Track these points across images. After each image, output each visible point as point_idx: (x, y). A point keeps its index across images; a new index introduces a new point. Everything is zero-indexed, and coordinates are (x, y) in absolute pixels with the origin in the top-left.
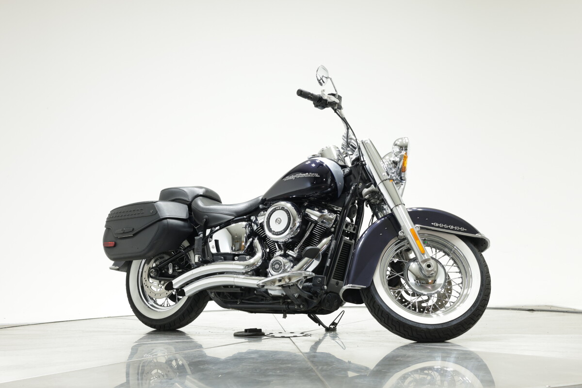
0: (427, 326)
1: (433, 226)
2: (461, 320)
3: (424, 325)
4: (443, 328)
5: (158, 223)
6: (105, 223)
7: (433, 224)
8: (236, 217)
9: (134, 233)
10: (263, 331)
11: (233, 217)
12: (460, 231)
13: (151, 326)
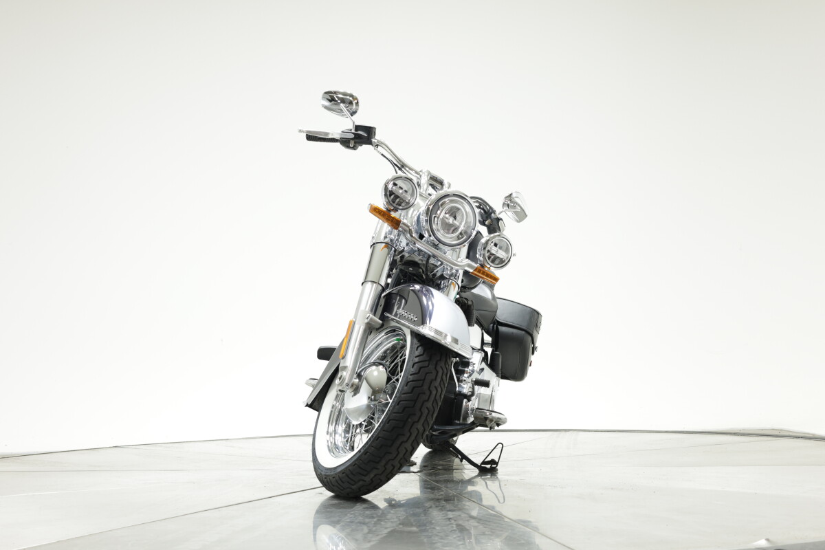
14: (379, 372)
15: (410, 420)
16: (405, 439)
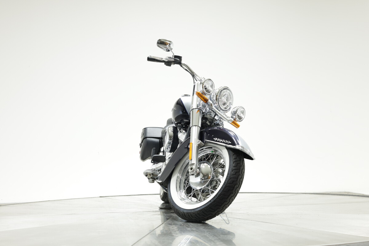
1: (214, 140)
2: (203, 208)
5: (144, 140)
12: (227, 143)
14: (205, 166)
15: (235, 187)
16: (233, 195)
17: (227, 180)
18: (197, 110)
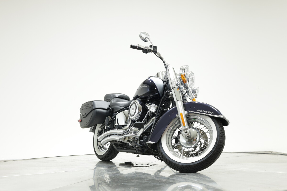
0: (182, 164)
1: (197, 111)
2: (201, 161)
3: (181, 164)
4: (190, 165)
5: (93, 111)
6: (80, 111)
7: (197, 110)
8: (125, 108)
9: (86, 115)
10: (132, 163)
11: (123, 108)
12: (210, 114)
13: (100, 159)
17: (218, 140)
18: (177, 88)
